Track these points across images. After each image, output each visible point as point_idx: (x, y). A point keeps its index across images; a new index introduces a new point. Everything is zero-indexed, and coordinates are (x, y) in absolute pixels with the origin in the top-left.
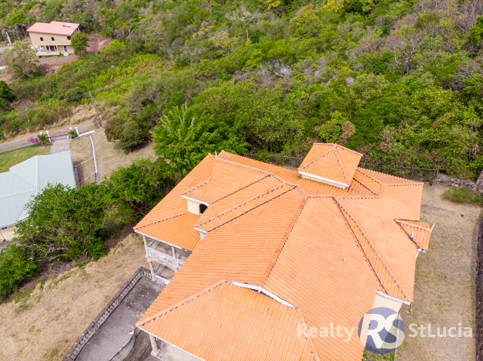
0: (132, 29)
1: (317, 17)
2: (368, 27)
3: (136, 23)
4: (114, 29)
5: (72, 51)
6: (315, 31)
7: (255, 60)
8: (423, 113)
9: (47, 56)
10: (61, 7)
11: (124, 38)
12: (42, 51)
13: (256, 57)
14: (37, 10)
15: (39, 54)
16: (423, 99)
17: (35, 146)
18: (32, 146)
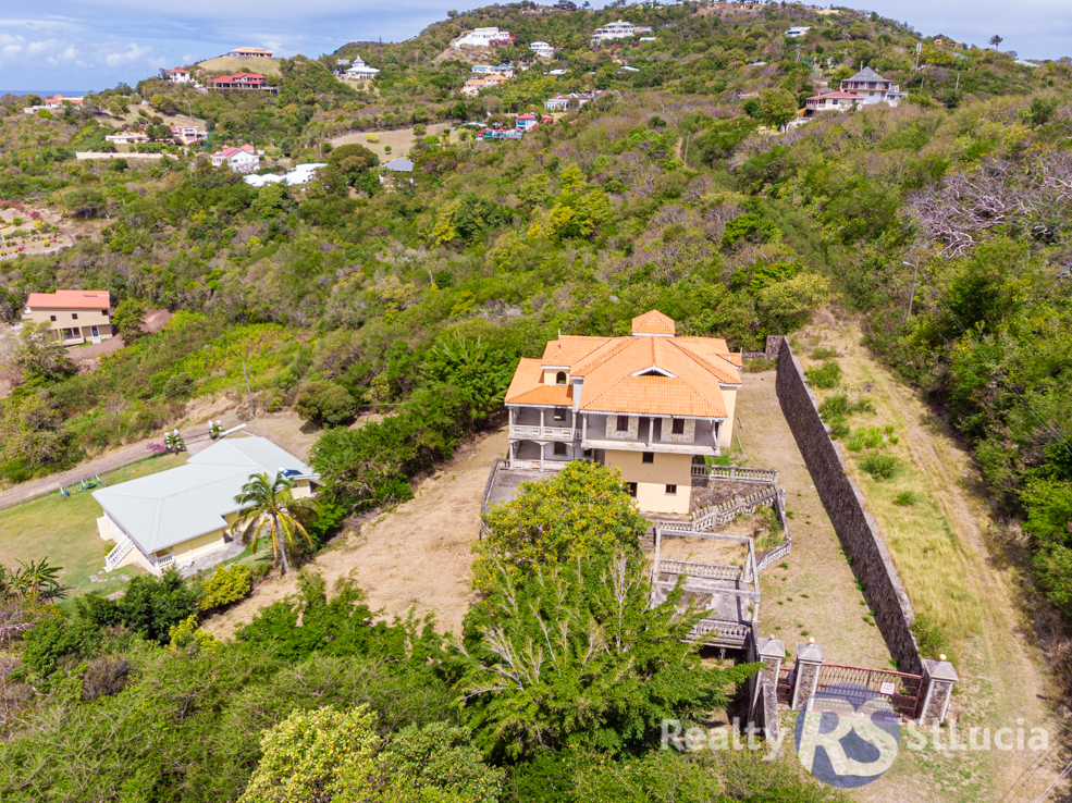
0: (212, 291)
1: (525, 246)
2: (600, 251)
4: (177, 294)
5: (104, 334)
6: (530, 263)
7: (466, 304)
8: (703, 307)
11: (201, 306)
13: (466, 299)
16: (700, 295)
17: (154, 456)
18: (149, 458)
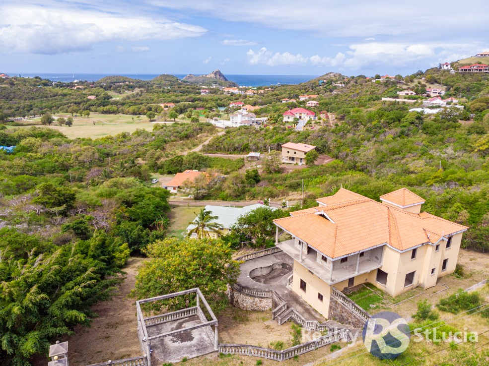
0: (352, 154)
3: (356, 150)
4: (339, 152)
5: (304, 162)
9: (288, 164)
10: (309, 135)
11: (344, 159)
12: (286, 160)
14: (293, 136)
15: (284, 161)
